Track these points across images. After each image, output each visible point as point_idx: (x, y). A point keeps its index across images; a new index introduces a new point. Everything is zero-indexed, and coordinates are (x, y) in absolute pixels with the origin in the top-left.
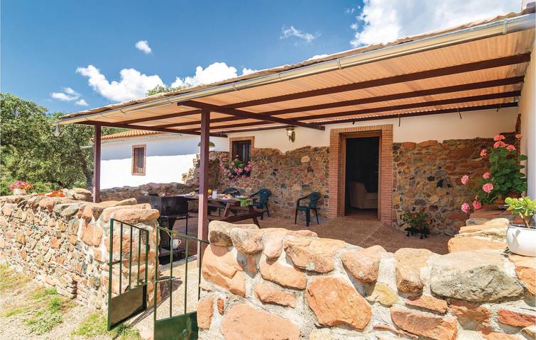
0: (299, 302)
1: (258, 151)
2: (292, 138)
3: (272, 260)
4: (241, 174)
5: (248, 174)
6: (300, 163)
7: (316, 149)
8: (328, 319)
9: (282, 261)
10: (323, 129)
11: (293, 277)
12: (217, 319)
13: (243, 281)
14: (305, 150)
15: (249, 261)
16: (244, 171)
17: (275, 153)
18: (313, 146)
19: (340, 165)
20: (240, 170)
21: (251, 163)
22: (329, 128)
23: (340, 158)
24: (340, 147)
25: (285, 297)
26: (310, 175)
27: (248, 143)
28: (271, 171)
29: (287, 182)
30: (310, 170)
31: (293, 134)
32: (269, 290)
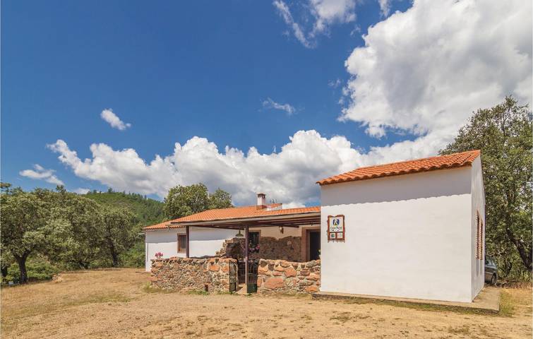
0: (283, 274)
1: (263, 238)
2: (282, 231)
3: (277, 266)
4: (254, 251)
5: (258, 251)
6: (286, 245)
7: (295, 238)
8: (289, 276)
9: (279, 266)
10: (298, 227)
11: (281, 269)
12: (263, 283)
13: (270, 272)
14: (289, 238)
15: (271, 267)
16: (256, 250)
17: (273, 239)
18: (293, 236)
19: (307, 246)
20: (253, 249)
21: (259, 245)
22: (301, 227)
23: (307, 242)
24: (307, 237)
25: (280, 273)
26: (292, 251)
27: (257, 233)
28: (271, 249)
29: (280, 255)
30: (292, 248)
31: (283, 229)
32: (275, 273)
